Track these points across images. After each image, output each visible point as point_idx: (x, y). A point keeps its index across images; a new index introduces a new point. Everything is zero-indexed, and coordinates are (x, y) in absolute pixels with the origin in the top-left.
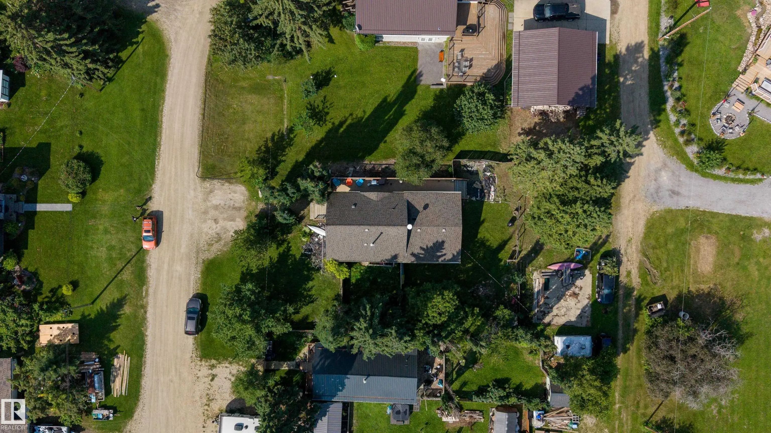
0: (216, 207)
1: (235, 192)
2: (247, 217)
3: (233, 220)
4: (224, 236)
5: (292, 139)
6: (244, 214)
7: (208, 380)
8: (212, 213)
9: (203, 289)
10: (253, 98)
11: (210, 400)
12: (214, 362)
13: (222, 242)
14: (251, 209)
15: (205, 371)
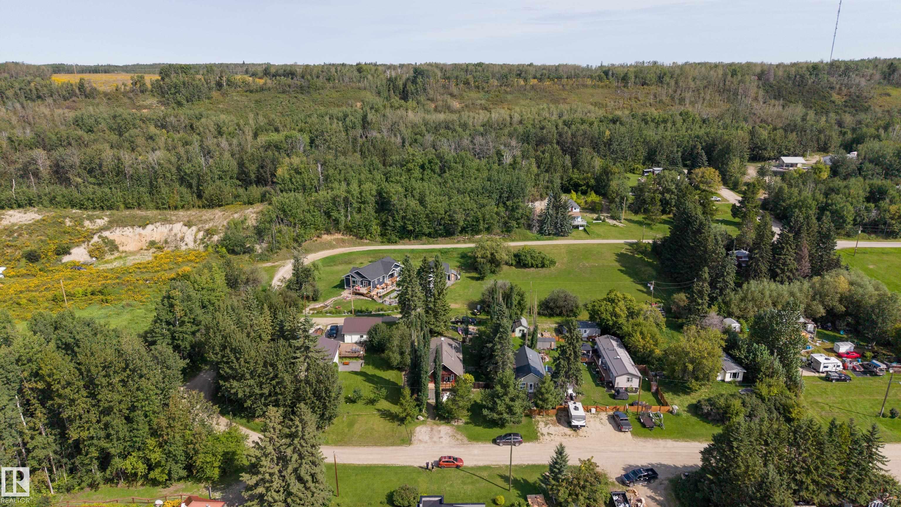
0: (431, 438)
1: (420, 431)
2: (437, 425)
3: (440, 431)
4: (451, 434)
5: (385, 410)
6: (435, 427)
7: (552, 437)
8: (435, 439)
9: (489, 440)
10: (357, 426)
11: (566, 435)
12: (539, 434)
13: (456, 435)
14: (432, 423)
15: (547, 437)
